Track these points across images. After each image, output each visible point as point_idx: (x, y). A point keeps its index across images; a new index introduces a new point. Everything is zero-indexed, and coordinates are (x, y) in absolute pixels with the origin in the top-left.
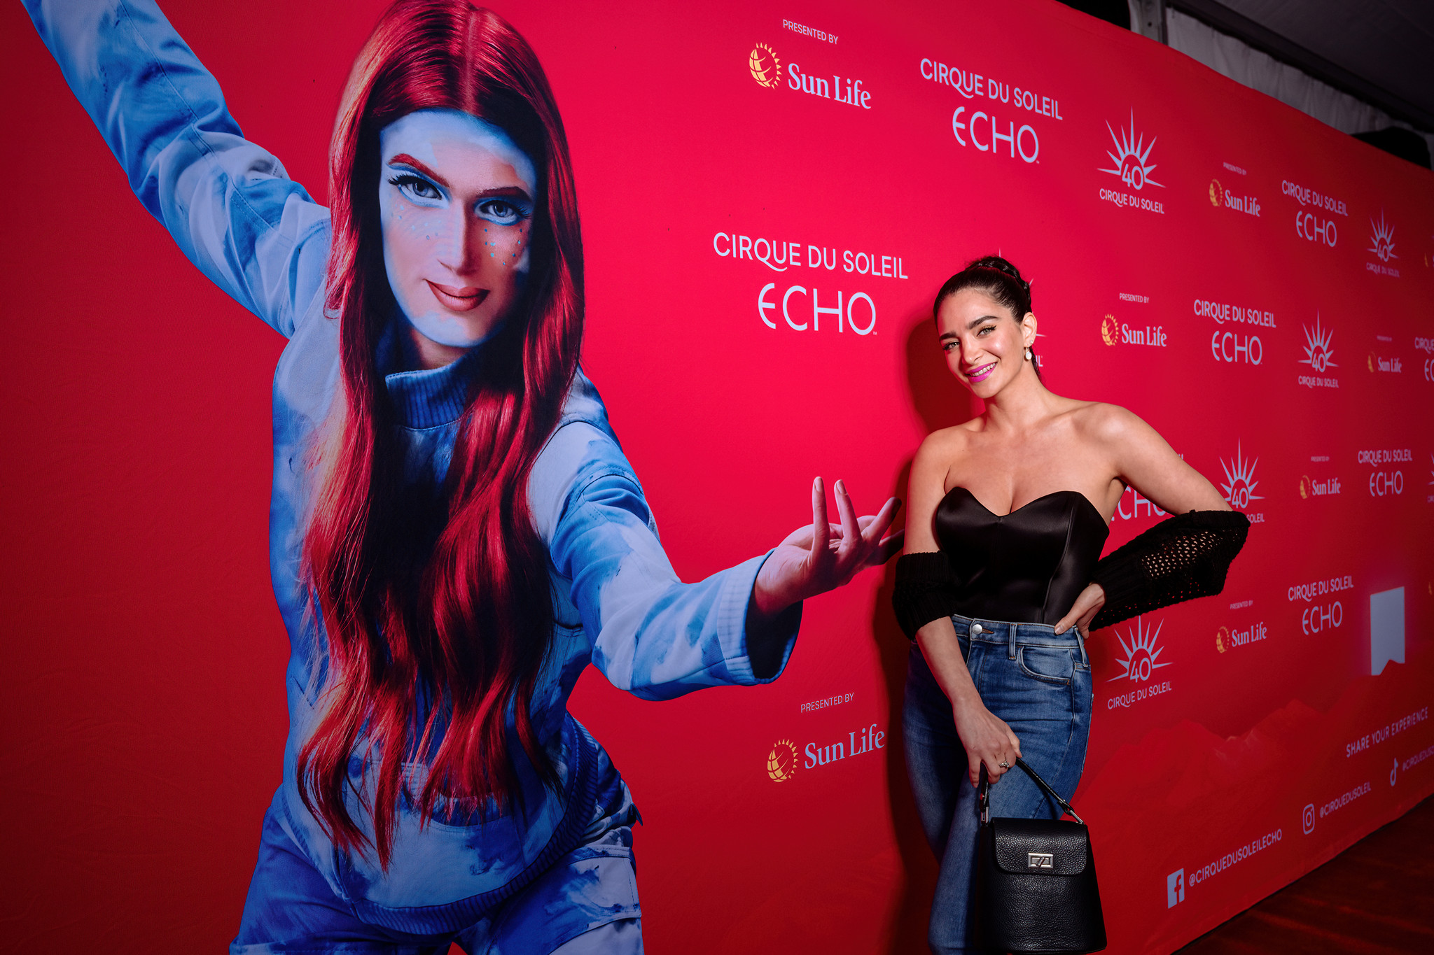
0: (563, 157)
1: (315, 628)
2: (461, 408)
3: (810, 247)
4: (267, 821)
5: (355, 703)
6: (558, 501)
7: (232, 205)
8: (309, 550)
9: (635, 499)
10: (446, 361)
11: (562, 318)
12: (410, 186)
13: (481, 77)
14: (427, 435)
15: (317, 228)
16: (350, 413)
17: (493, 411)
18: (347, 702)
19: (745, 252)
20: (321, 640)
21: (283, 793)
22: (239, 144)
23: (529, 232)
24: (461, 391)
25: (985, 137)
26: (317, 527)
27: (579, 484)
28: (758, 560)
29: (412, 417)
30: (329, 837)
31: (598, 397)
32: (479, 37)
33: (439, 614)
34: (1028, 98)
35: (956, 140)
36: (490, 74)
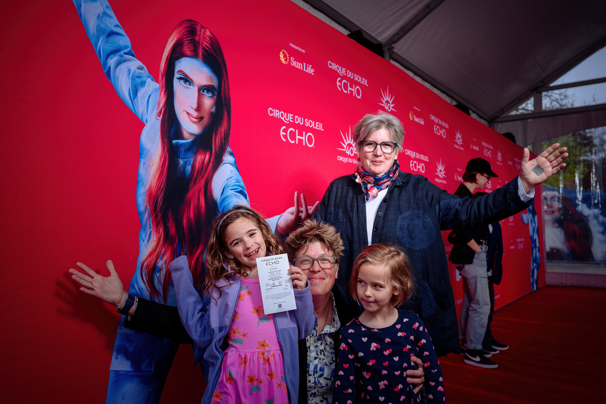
0: (226, 77)
1: (148, 221)
2: (194, 154)
3: (296, 117)
4: (131, 284)
5: (159, 248)
6: (221, 189)
7: (131, 79)
8: (148, 194)
9: (243, 191)
10: (190, 138)
11: (224, 129)
12: (183, 80)
13: (204, 49)
14: (184, 162)
15: (155, 90)
16: (162, 151)
17: (203, 156)
18: (156, 247)
19: (277, 115)
20: (150, 225)
21: (136, 275)
22: (135, 60)
23: (216, 100)
24: (194, 148)
25: (346, 89)
26: (150, 188)
27: (227, 184)
28: (278, 216)
29: (180, 155)
30: (149, 292)
31: (234, 156)
32: (204, 36)
33: (185, 221)
34: (358, 78)
35: (337, 87)
36: (206, 48)
